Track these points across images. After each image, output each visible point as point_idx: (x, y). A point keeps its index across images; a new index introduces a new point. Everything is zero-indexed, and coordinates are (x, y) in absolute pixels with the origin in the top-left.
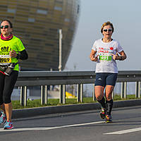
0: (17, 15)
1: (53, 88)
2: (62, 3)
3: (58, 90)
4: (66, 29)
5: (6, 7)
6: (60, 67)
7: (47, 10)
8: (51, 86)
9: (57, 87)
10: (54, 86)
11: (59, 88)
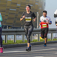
0: (21, 6)
1: (35, 35)
2: (38, 2)
3: (37, 36)
4: (40, 12)
5: (17, 3)
6: (38, 27)
7: (32, 4)
8: (34, 35)
9: (36, 35)
10: (35, 34)
11: (37, 35)
